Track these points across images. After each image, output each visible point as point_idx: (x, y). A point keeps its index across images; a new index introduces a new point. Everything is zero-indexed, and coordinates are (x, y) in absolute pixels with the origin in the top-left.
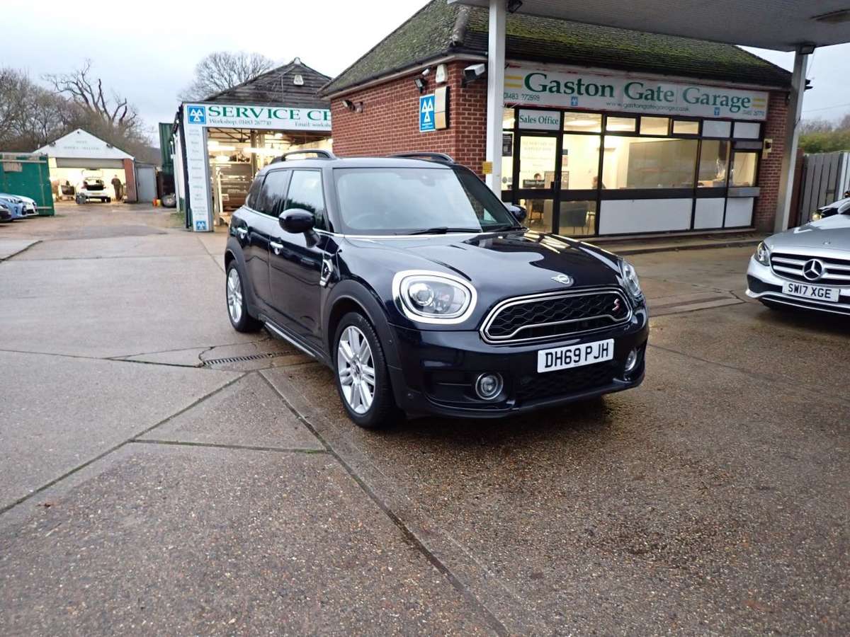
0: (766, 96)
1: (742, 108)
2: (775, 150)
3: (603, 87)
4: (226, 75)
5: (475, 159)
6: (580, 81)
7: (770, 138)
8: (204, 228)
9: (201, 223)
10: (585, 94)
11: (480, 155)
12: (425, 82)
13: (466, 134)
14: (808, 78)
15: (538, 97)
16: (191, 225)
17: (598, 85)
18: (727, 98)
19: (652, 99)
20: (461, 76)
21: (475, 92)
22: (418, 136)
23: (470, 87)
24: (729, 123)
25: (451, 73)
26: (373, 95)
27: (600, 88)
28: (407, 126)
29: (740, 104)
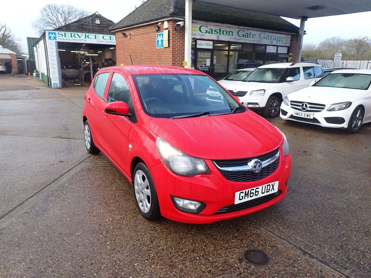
0: (290, 36)
1: (281, 41)
2: (293, 58)
3: (229, 32)
4: (55, 15)
5: (180, 60)
6: (220, 29)
7: (291, 53)
8: (57, 86)
9: (55, 84)
10: (222, 35)
11: (182, 58)
12: (159, 28)
13: (176, 50)
14: (305, 30)
15: (204, 35)
16: (51, 85)
17: (227, 31)
18: (275, 37)
19: (248, 37)
20: (174, 26)
21: (180, 33)
22: (156, 50)
23: (178, 31)
24: (276, 47)
25: (170, 25)
26: (135, 31)
27: (228, 32)
28: (151, 45)
29: (280, 40)
